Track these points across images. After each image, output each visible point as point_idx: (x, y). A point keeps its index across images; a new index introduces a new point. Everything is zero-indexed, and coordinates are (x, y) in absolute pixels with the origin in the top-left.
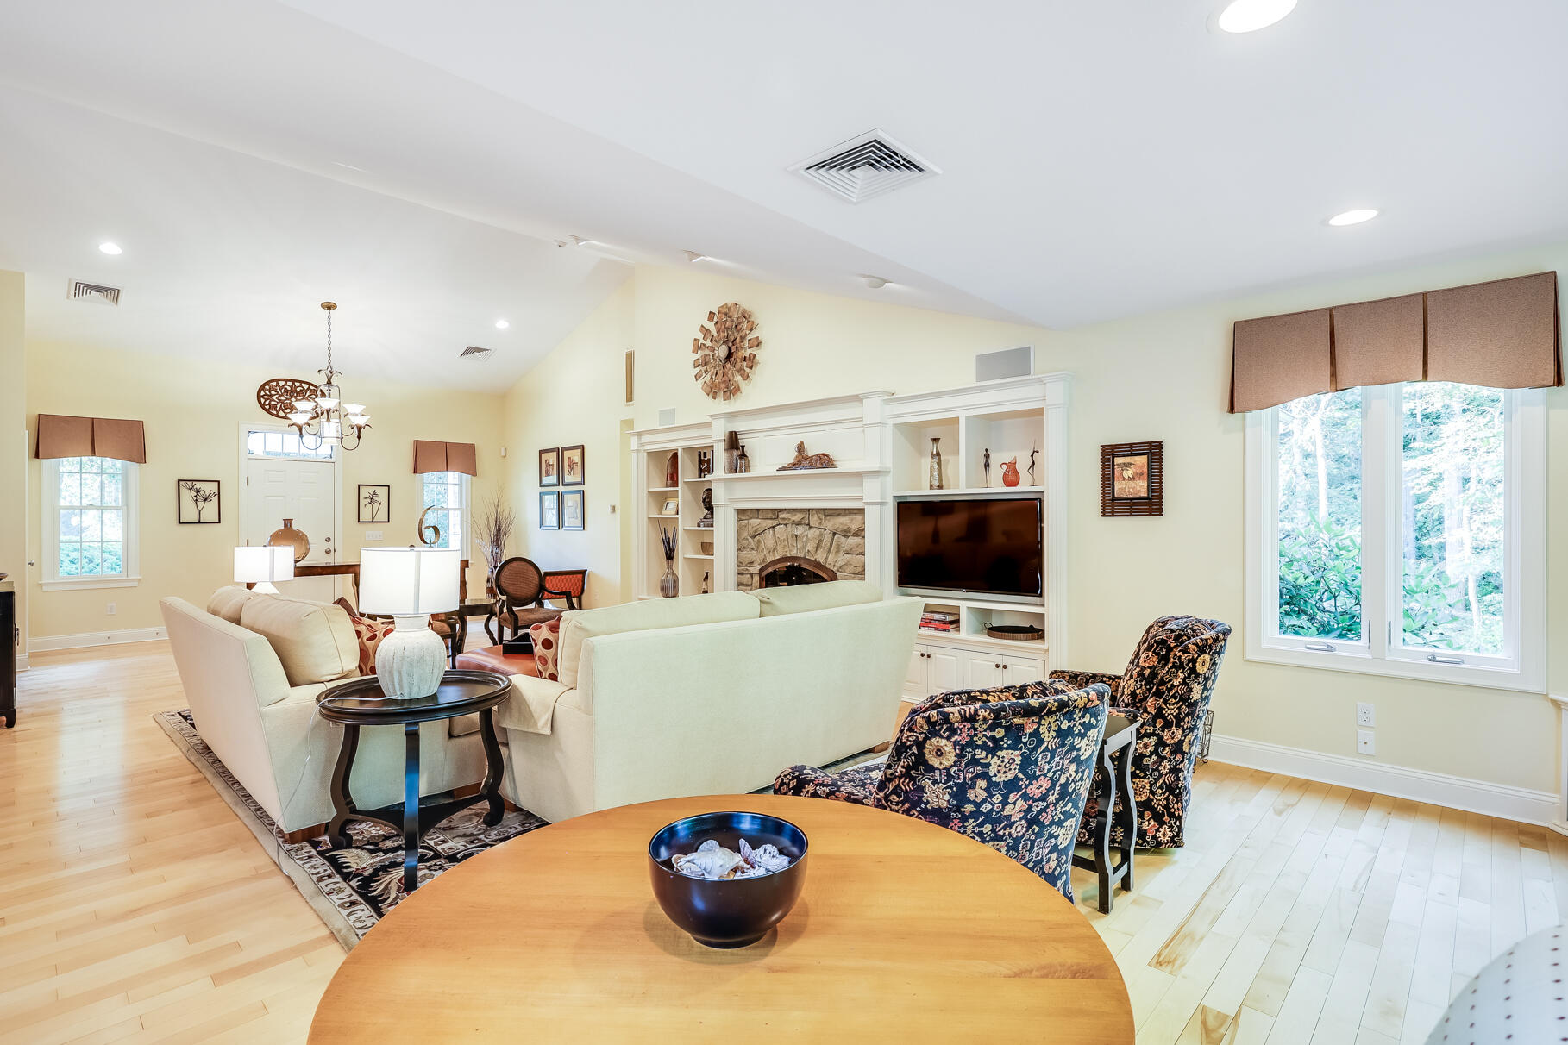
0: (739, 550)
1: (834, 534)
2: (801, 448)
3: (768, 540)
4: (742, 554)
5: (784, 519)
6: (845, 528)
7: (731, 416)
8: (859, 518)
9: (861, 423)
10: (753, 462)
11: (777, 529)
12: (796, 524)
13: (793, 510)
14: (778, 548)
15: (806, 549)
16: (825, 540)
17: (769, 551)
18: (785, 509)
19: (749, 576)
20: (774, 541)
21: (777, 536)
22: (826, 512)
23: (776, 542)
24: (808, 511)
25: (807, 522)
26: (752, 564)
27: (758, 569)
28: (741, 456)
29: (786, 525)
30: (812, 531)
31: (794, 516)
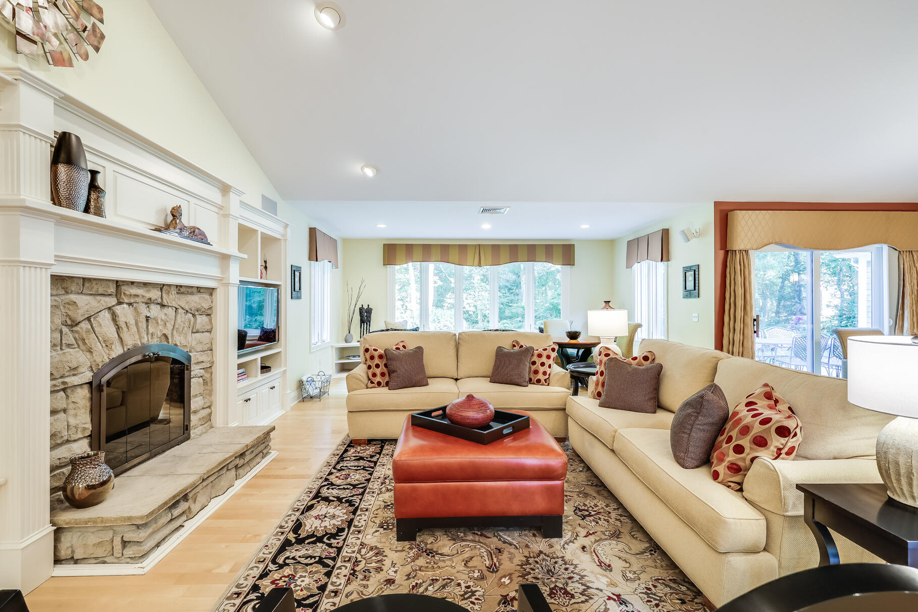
1: (187, 313)
5: (130, 295)
6: (199, 306)
8: (207, 296)
9: (216, 210)
10: (108, 202)
11: (119, 310)
12: (149, 302)
13: (145, 284)
14: (126, 336)
15: (160, 334)
16: (179, 320)
17: (108, 345)
18: (132, 283)
19: (62, 393)
20: (114, 329)
21: (121, 320)
22: (180, 289)
23: (118, 328)
24: (162, 287)
25: (159, 301)
26: (74, 370)
27: (88, 376)
28: (93, 186)
29: (130, 304)
30: (165, 310)
31: (148, 291)
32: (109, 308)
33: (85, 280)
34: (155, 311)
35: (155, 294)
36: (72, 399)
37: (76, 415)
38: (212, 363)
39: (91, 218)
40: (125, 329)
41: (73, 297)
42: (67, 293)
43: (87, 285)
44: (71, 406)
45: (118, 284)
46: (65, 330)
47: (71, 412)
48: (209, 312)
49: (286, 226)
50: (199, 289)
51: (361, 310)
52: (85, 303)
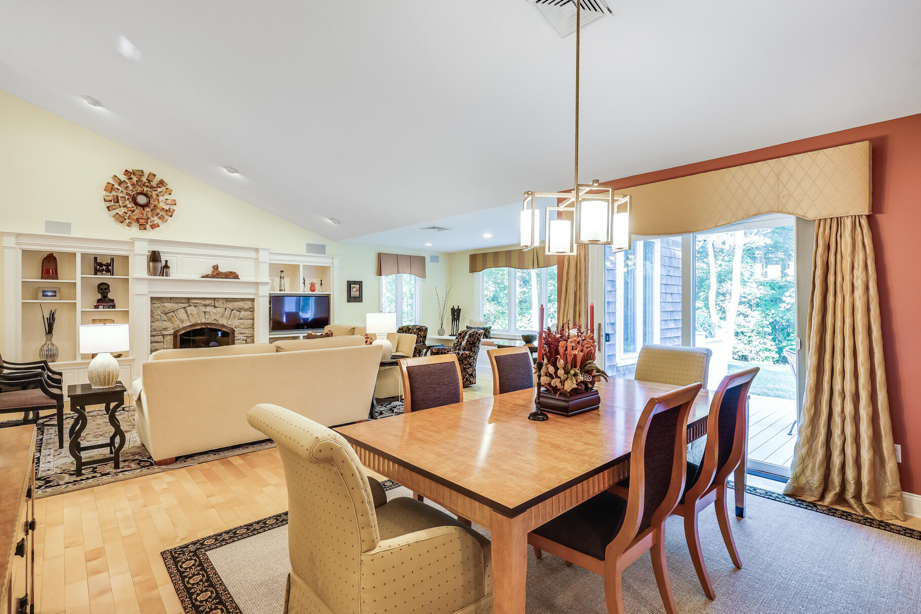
0: (152, 322)
1: (232, 310)
2: (216, 268)
3: (182, 314)
4: (154, 324)
5: (193, 303)
6: (241, 307)
7: (152, 241)
8: (249, 302)
9: (253, 260)
10: (172, 271)
11: (188, 309)
12: (205, 305)
13: (203, 298)
14: (191, 319)
15: (213, 319)
16: (226, 314)
17: (182, 321)
18: (196, 298)
19: (161, 337)
20: (186, 315)
21: (189, 312)
22: (227, 300)
23: (188, 316)
24: (214, 299)
25: (213, 305)
26: (166, 329)
27: (172, 332)
28: (166, 266)
29: (196, 306)
30: (217, 309)
31: (204, 301)
32: (184, 308)
33: (171, 298)
34: (208, 309)
35: (207, 302)
36: (165, 339)
37: (166, 345)
38: (254, 334)
39: (164, 278)
40: (191, 316)
41: (165, 304)
42: (163, 303)
43: (172, 299)
44: (165, 341)
45: (189, 299)
46: (162, 315)
47: (165, 343)
48: (251, 310)
49: (333, 258)
50: (243, 300)
51: (453, 309)
52: (169, 305)
